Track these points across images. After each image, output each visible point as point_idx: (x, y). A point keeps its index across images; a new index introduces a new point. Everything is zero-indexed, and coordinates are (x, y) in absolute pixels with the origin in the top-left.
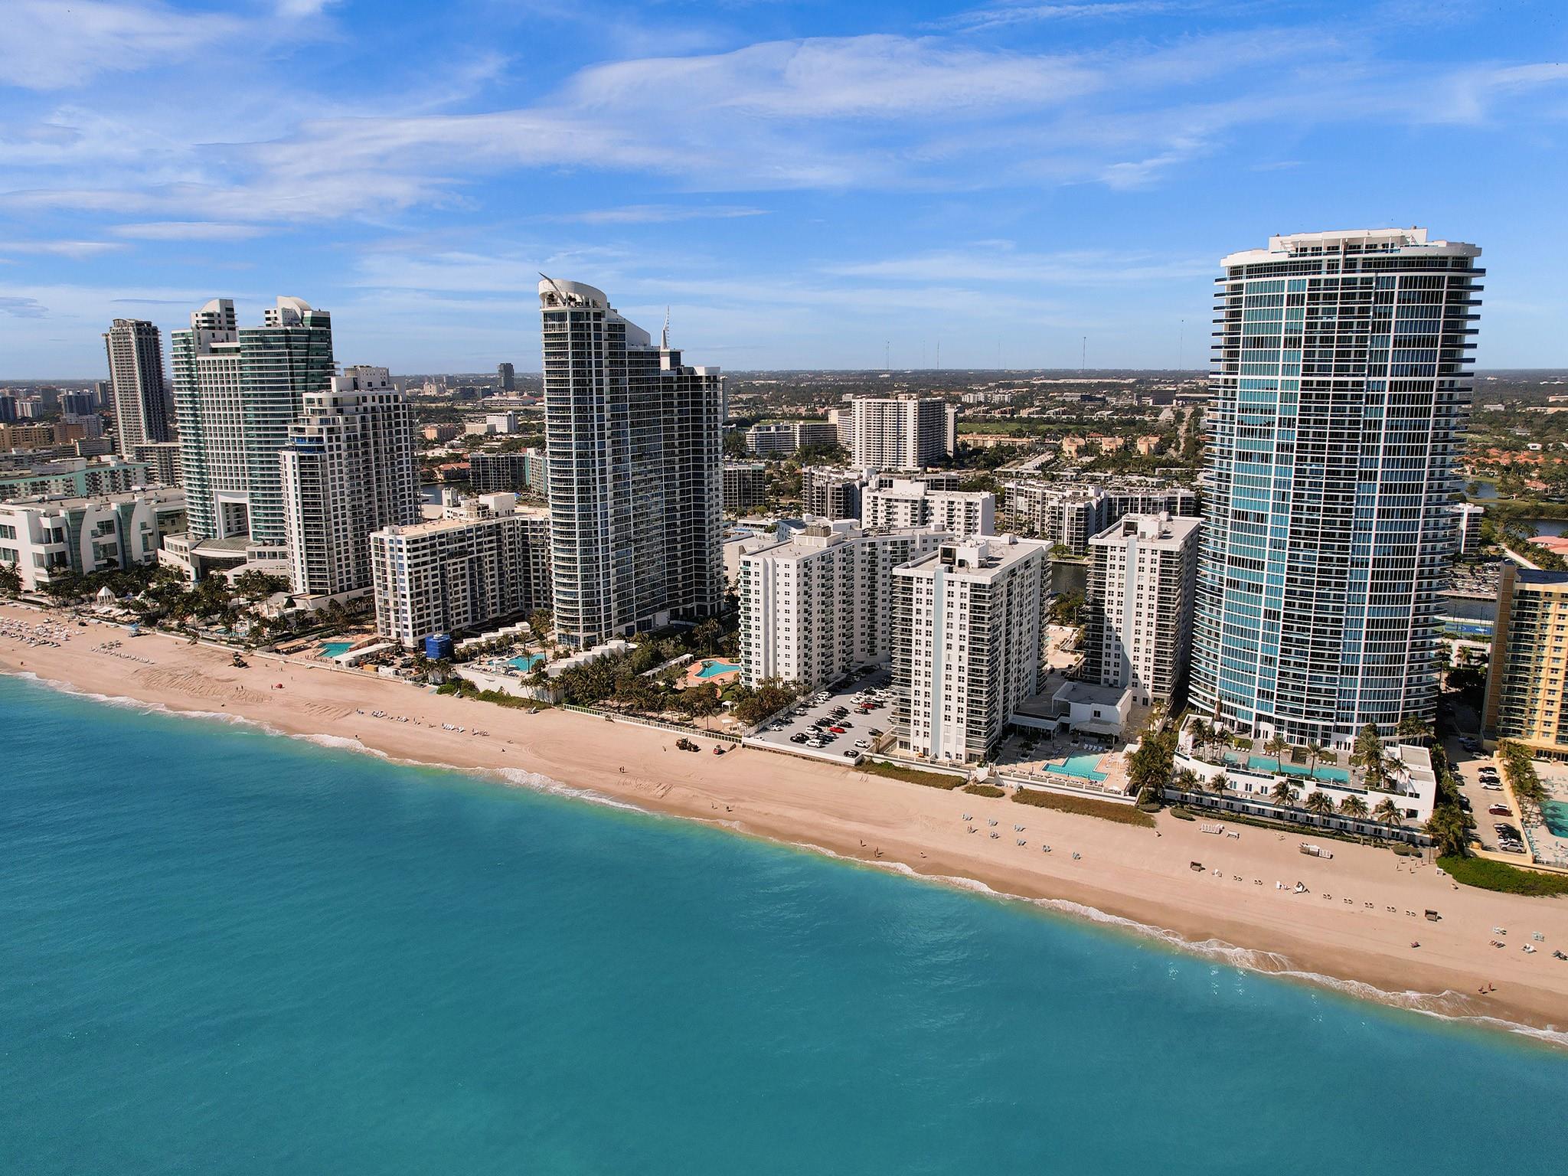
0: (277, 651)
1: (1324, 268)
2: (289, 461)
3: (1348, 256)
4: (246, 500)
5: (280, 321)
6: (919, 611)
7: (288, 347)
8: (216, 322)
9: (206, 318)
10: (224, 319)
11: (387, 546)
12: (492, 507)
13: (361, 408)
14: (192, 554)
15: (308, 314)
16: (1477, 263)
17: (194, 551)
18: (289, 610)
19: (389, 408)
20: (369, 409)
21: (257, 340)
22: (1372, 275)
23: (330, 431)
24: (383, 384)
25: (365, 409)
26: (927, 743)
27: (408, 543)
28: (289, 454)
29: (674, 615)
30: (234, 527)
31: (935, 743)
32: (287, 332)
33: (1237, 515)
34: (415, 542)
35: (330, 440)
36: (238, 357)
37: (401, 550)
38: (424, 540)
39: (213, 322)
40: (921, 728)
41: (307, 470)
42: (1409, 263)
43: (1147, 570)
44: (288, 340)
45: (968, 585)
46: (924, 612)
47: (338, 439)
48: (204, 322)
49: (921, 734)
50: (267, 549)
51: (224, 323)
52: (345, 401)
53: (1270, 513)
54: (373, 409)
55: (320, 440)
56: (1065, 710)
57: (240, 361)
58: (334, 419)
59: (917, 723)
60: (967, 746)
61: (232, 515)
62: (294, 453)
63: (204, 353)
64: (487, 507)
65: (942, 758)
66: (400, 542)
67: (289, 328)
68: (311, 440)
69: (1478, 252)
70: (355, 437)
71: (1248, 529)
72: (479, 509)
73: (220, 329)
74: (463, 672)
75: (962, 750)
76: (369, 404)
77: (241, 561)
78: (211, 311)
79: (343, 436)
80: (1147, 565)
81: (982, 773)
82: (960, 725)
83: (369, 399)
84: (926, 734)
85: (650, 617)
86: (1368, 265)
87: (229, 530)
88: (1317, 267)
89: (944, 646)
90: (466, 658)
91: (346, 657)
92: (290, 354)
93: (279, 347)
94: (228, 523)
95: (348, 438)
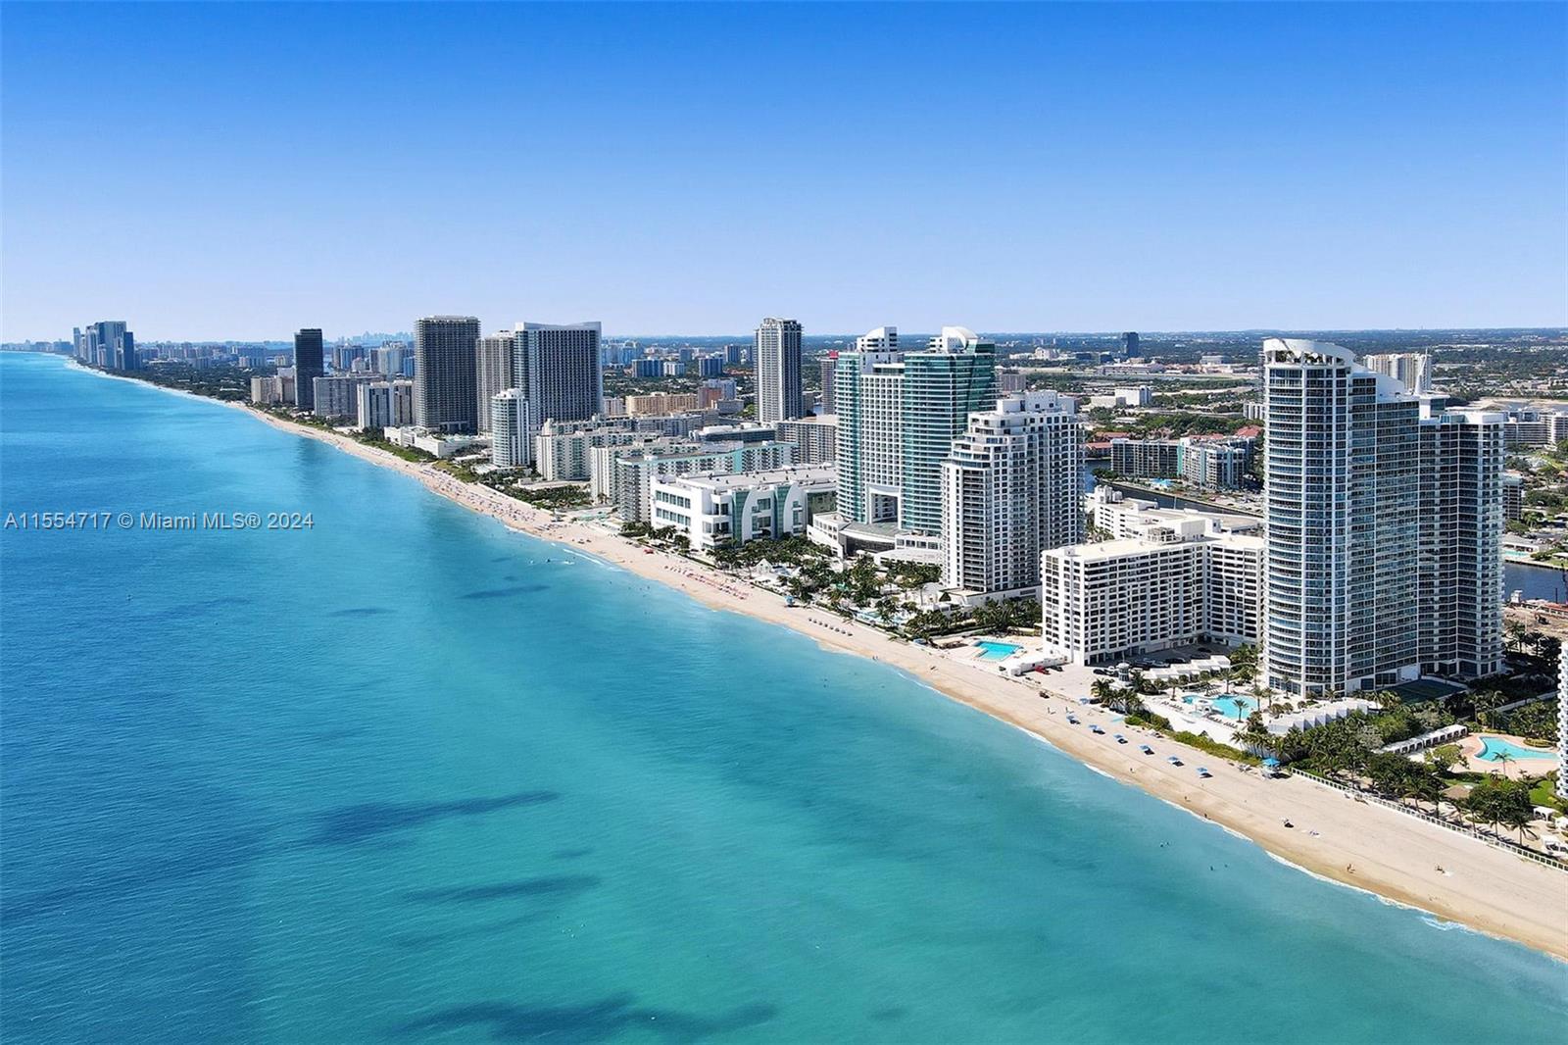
2: (951, 476)
4: (898, 494)
5: (945, 347)
7: (951, 370)
8: (880, 345)
9: (871, 343)
10: (887, 343)
11: (1061, 565)
12: (1178, 532)
13: (1028, 428)
14: (840, 535)
15: (974, 343)
17: (842, 532)
18: (943, 605)
19: (1057, 428)
20: (1037, 429)
21: (922, 364)
23: (997, 449)
24: (1051, 405)
25: (1033, 429)
27: (1086, 566)
28: (953, 467)
29: (1427, 669)
30: (881, 514)
32: (952, 358)
34: (1092, 565)
35: (997, 457)
36: (902, 377)
37: (1077, 571)
38: (1103, 564)
39: (877, 346)
41: (971, 483)
44: (952, 364)
47: (1004, 457)
48: (869, 346)
50: (917, 539)
51: (887, 346)
52: (1012, 423)
54: (1041, 429)
55: (986, 457)
57: (903, 380)
58: (1001, 439)
61: (882, 505)
62: (959, 467)
63: (868, 373)
64: (1173, 532)
66: (1077, 564)
67: (954, 355)
68: (976, 456)
70: (1022, 455)
72: (1163, 533)
73: (883, 351)
74: (1153, 705)
76: (1037, 424)
77: (888, 547)
78: (876, 337)
79: (1010, 454)
83: (1037, 421)
85: (1394, 671)
90: (1156, 689)
91: (1012, 664)
92: (954, 376)
93: (944, 370)
95: (1015, 456)
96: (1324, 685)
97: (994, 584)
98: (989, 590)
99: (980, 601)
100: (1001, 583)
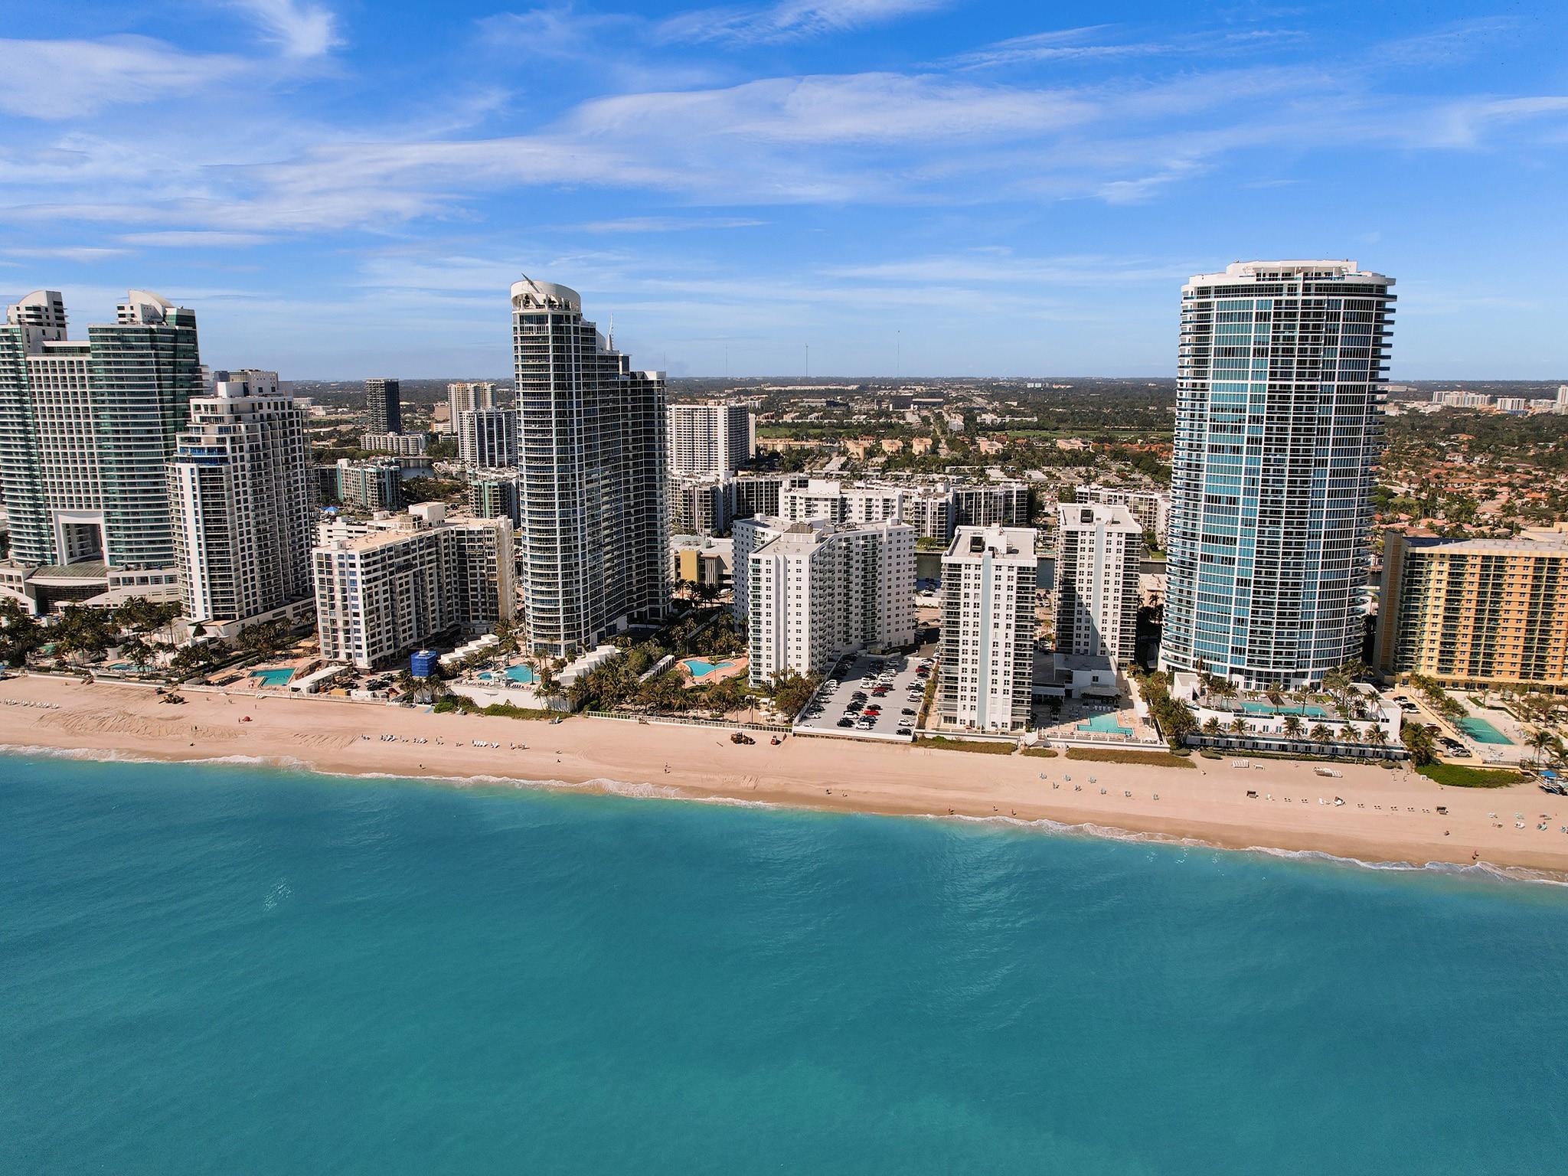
0: (208, 683)
1: (1285, 291)
2: (185, 477)
3: (1306, 282)
4: (100, 520)
5: (139, 318)
6: (967, 595)
7: (153, 348)
8: (44, 317)
9: (31, 312)
10: (52, 314)
11: (335, 562)
12: (425, 517)
13: (258, 415)
14: (28, 585)
15: (172, 312)
16: (1390, 291)
17: (29, 581)
18: (200, 639)
19: (283, 415)
20: (265, 417)
21: (113, 339)
22: (1326, 297)
23: (233, 440)
24: (273, 389)
25: (262, 416)
26: (974, 716)
27: (361, 557)
28: (186, 468)
30: (77, 551)
31: (982, 715)
32: (151, 331)
33: (1209, 499)
34: (367, 556)
35: (234, 450)
36: (88, 358)
37: (353, 565)
38: (374, 554)
39: (39, 317)
40: (968, 703)
41: (209, 485)
42: (1350, 289)
43: (1114, 551)
44: (153, 340)
45: (1015, 569)
46: (972, 596)
47: (241, 449)
48: (29, 316)
49: (968, 708)
50: (135, 574)
51: (52, 319)
52: (241, 408)
53: (1241, 496)
54: (269, 416)
55: (222, 450)
56: (1069, 678)
57: (89, 363)
58: (234, 428)
59: (963, 698)
60: (1012, 715)
61: (75, 537)
62: (194, 465)
63: (35, 352)
64: (420, 518)
65: (988, 728)
66: (352, 557)
67: (154, 327)
68: (211, 450)
69: (1392, 282)
70: (258, 446)
71: (1220, 510)
72: (414, 520)
73: (49, 325)
74: (457, 688)
75: (1008, 719)
76: (265, 411)
77: (101, 590)
78: (36, 304)
79: (246, 446)
80: (1114, 547)
81: (1032, 738)
82: (1006, 696)
83: (265, 406)
84: (973, 708)
86: (1320, 289)
87: (71, 555)
88: (1279, 290)
89: (992, 625)
90: (453, 674)
91: (305, 683)
92: (157, 356)
93: (142, 348)
94: (70, 547)
95: (251, 447)
96: (576, 641)
97: (245, 609)
98: (241, 617)
99: (236, 628)
100: (252, 607)
